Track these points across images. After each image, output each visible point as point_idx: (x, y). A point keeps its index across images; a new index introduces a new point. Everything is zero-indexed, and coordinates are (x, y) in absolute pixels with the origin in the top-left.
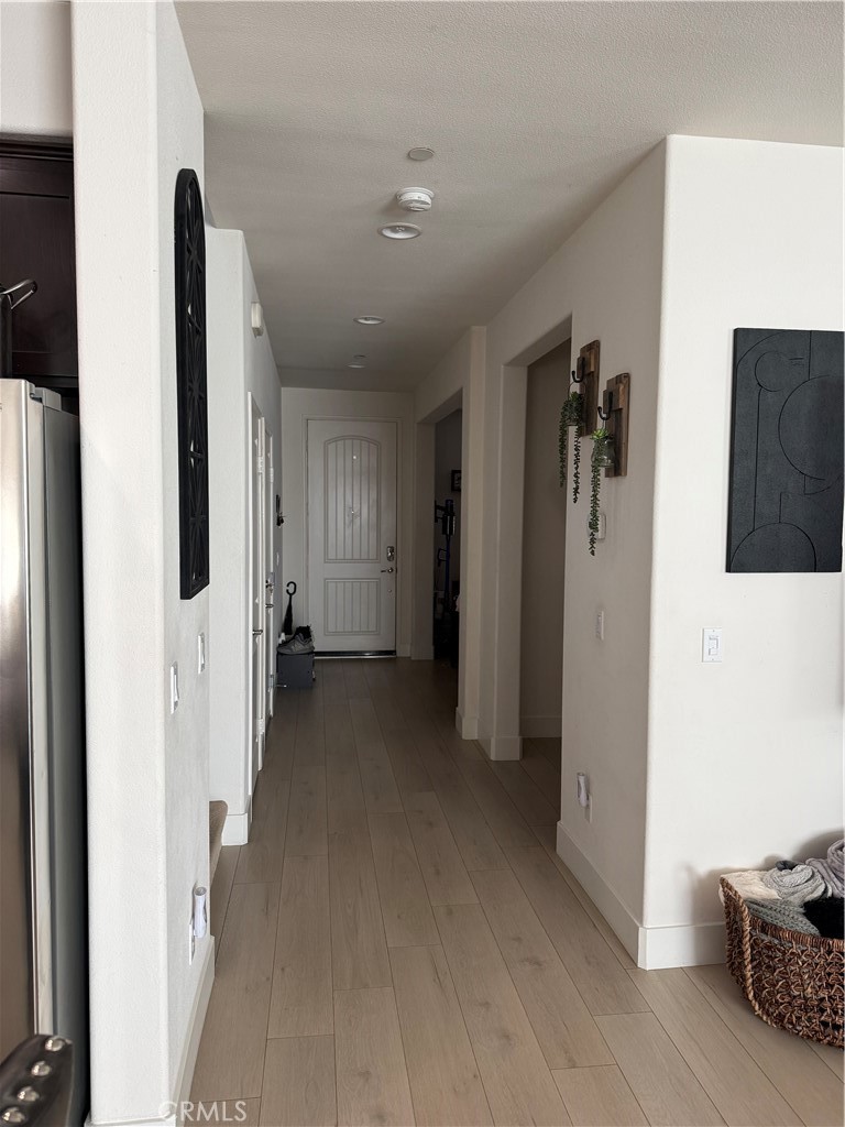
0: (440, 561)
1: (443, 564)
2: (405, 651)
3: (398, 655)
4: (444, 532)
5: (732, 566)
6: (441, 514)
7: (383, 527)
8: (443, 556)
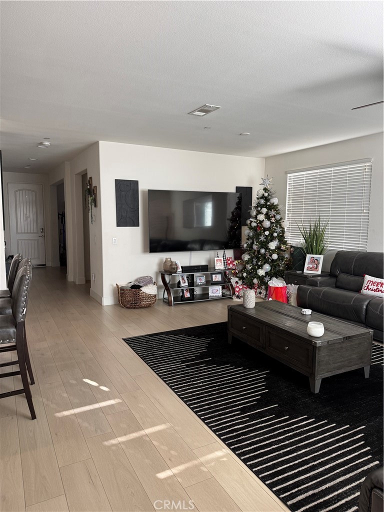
0: (61, 233)
1: (62, 234)
2: (49, 264)
3: (47, 266)
4: (62, 223)
5: (118, 226)
6: (60, 216)
7: (39, 221)
8: (62, 232)
